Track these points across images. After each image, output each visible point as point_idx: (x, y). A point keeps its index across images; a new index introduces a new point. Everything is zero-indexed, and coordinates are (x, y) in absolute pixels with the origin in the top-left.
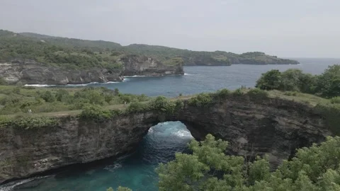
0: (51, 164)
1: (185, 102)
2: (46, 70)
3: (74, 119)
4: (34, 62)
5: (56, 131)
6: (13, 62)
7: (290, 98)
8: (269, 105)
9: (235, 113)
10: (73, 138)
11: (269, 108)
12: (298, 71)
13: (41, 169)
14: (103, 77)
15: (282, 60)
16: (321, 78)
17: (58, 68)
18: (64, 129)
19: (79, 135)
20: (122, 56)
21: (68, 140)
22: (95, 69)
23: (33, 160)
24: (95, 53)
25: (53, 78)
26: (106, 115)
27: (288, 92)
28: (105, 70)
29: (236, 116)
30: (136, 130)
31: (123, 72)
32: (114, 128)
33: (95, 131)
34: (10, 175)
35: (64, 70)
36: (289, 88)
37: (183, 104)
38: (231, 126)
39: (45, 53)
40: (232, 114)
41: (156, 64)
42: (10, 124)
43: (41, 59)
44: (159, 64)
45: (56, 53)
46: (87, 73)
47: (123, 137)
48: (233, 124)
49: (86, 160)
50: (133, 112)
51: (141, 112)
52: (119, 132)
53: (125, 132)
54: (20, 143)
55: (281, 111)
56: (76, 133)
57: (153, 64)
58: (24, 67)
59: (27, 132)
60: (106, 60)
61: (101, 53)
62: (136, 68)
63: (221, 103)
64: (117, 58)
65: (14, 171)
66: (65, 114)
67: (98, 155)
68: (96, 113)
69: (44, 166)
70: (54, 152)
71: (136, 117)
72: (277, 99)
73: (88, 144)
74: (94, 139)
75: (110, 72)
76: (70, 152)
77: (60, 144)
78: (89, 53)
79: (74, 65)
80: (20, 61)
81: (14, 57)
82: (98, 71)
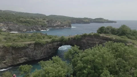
0: (24, 60)
1: (72, 38)
2: (17, 26)
3: (32, 45)
4: (12, 23)
5: (26, 49)
6: (4, 23)
7: (107, 36)
8: (101, 39)
9: (89, 42)
10: (32, 51)
11: (100, 40)
12: (111, 27)
13: (21, 62)
14: (39, 29)
15: (110, 21)
16: (118, 29)
17: (22, 25)
18: (29, 48)
19: (34, 50)
20: (47, 20)
21: (30, 52)
22: (37, 25)
23: (19, 59)
24: (36, 19)
25: (20, 29)
26: (44, 43)
27: (107, 34)
28: (40, 26)
29: (90, 43)
30: (54, 48)
31: (47, 27)
32: (47, 47)
33: (40, 48)
34: (11, 64)
35: (24, 26)
36: (108, 33)
37: (71, 39)
38: (88, 47)
39: (16, 19)
40: (88, 42)
41: (60, 23)
42: (10, 46)
43: (15, 22)
44: (62, 23)
45: (21, 19)
46: (34, 27)
47: (50, 51)
48: (89, 46)
49: (37, 59)
50: (53, 42)
51: (56, 42)
52: (48, 49)
53: (50, 49)
54: (14, 53)
55: (104, 41)
56: (33, 49)
57: (59, 23)
58: (9, 25)
59: (16, 49)
60: (41, 22)
61: (38, 19)
62: (52, 25)
63: (84, 39)
64: (45, 21)
65: (12, 62)
66: (29, 43)
67: (41, 57)
68: (40, 42)
69: (22, 61)
70: (26, 56)
71: (54, 43)
72: (103, 37)
73: (37, 53)
74: (39, 52)
75: (43, 27)
76: (31, 56)
77: (27, 53)
78: (34, 19)
79: (28, 24)
80: (7, 23)
81: (4, 21)
82: (38, 26)
